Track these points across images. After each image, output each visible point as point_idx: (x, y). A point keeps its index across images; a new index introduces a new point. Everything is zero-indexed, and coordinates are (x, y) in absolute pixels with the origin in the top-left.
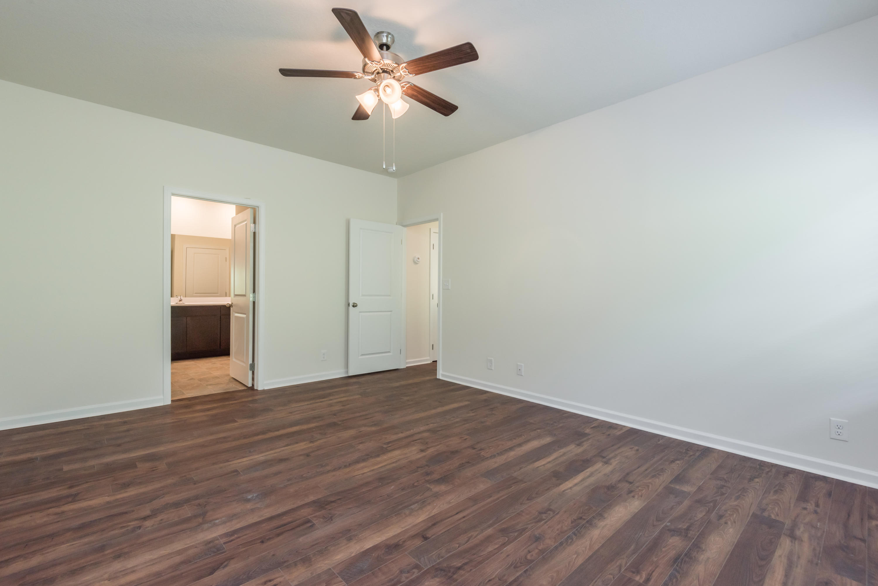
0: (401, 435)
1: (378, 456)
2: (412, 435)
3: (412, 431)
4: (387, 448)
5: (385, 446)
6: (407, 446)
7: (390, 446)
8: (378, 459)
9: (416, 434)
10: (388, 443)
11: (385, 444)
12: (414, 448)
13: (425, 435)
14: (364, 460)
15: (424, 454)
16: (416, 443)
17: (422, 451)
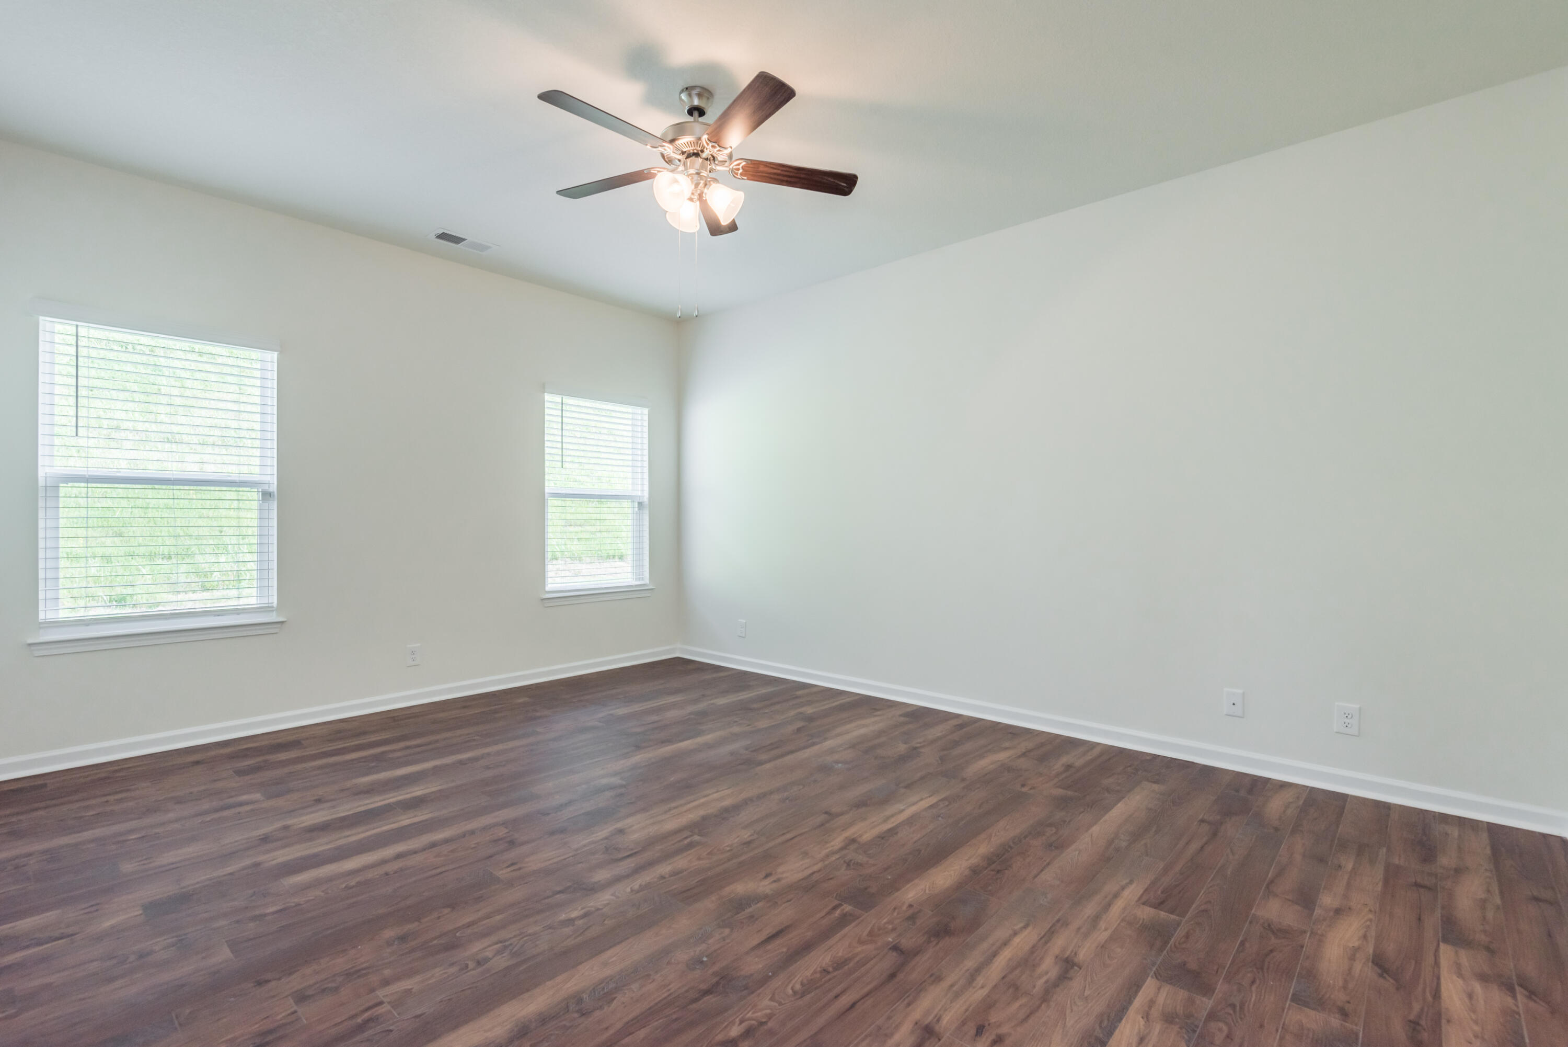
0: (665, 869)
1: (704, 818)
2: (637, 870)
3: (636, 886)
4: (691, 834)
5: (696, 838)
6: (650, 843)
7: (686, 838)
8: (702, 812)
9: (627, 876)
10: (691, 846)
11: (698, 843)
12: (635, 836)
13: (602, 875)
14: (726, 810)
15: (620, 825)
16: (632, 850)
17: (621, 831)
